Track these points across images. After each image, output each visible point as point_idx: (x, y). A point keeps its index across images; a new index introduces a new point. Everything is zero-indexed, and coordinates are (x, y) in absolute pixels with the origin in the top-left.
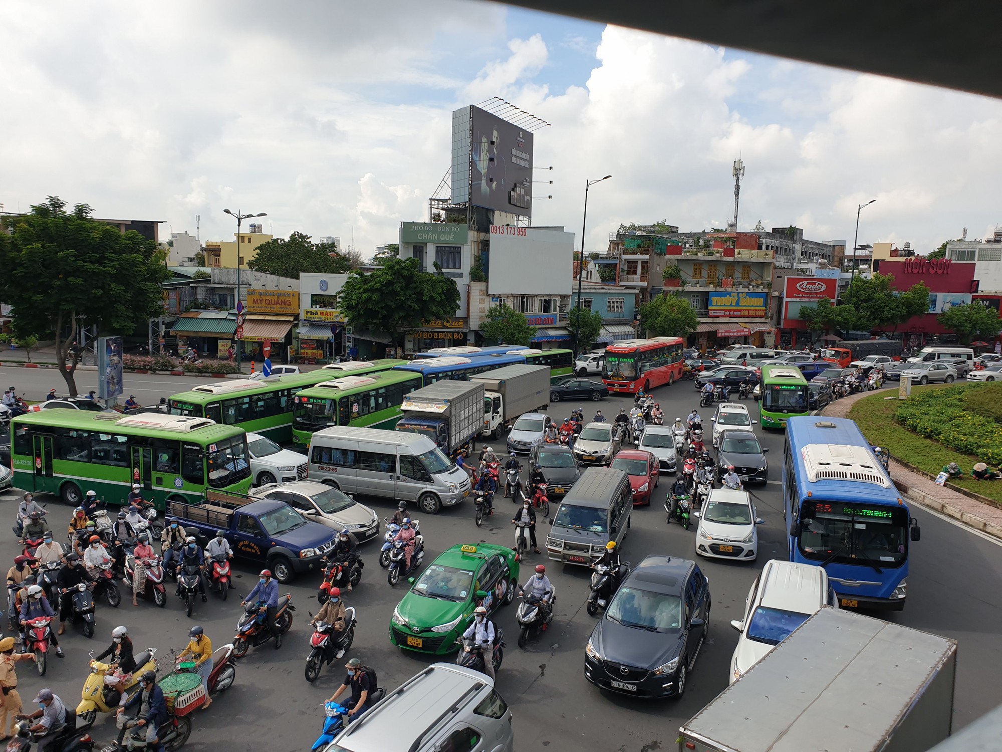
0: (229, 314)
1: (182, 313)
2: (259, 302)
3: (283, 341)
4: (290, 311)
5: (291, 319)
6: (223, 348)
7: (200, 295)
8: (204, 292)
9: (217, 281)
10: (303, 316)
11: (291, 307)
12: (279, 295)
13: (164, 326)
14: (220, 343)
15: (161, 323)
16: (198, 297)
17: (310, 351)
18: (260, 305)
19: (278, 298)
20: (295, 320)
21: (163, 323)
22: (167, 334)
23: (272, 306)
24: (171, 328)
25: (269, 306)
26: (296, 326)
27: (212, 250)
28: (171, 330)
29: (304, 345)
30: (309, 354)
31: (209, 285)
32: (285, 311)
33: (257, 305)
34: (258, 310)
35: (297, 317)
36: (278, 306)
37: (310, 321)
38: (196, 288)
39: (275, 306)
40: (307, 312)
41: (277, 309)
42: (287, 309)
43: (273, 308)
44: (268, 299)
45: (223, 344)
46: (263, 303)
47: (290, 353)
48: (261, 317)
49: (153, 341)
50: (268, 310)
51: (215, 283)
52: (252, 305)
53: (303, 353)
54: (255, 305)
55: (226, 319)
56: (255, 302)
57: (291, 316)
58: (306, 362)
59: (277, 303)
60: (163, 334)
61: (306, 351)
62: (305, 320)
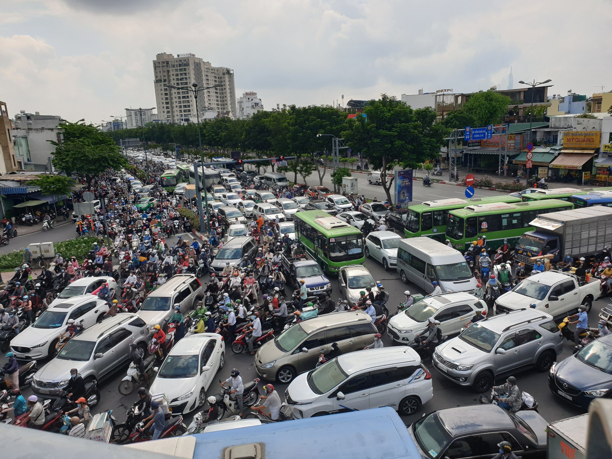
0: (551, 149)
1: (524, 149)
2: (571, 140)
3: (581, 168)
4: (593, 146)
5: (592, 152)
6: (541, 172)
7: (539, 137)
8: (542, 134)
9: (553, 126)
10: (602, 150)
11: (594, 143)
12: (586, 135)
13: (508, 158)
14: (540, 169)
15: (506, 156)
16: (537, 138)
17: (603, 176)
18: (572, 143)
19: (585, 137)
20: (595, 152)
21: (508, 156)
22: (510, 162)
23: (580, 143)
24: (514, 159)
25: (578, 143)
26: (597, 157)
27: (596, 100)
28: (514, 160)
29: (600, 172)
30: (603, 178)
31: (546, 130)
32: (589, 146)
33: (570, 143)
34: (570, 146)
35: (597, 150)
36: (585, 143)
37: (607, 153)
38: (536, 132)
39: (582, 143)
40: (606, 147)
41: (584, 145)
42: (591, 144)
43: (581, 144)
44: (577, 138)
45: (542, 170)
46: (574, 141)
47: (585, 177)
48: (571, 151)
49: (501, 167)
50: (577, 146)
51: (551, 128)
52: (567, 143)
53: (598, 178)
54: (568, 143)
55: (548, 153)
56: (568, 140)
57: (593, 150)
58: (598, 184)
59: (584, 141)
60: (507, 163)
61: (601, 176)
62: (604, 153)
